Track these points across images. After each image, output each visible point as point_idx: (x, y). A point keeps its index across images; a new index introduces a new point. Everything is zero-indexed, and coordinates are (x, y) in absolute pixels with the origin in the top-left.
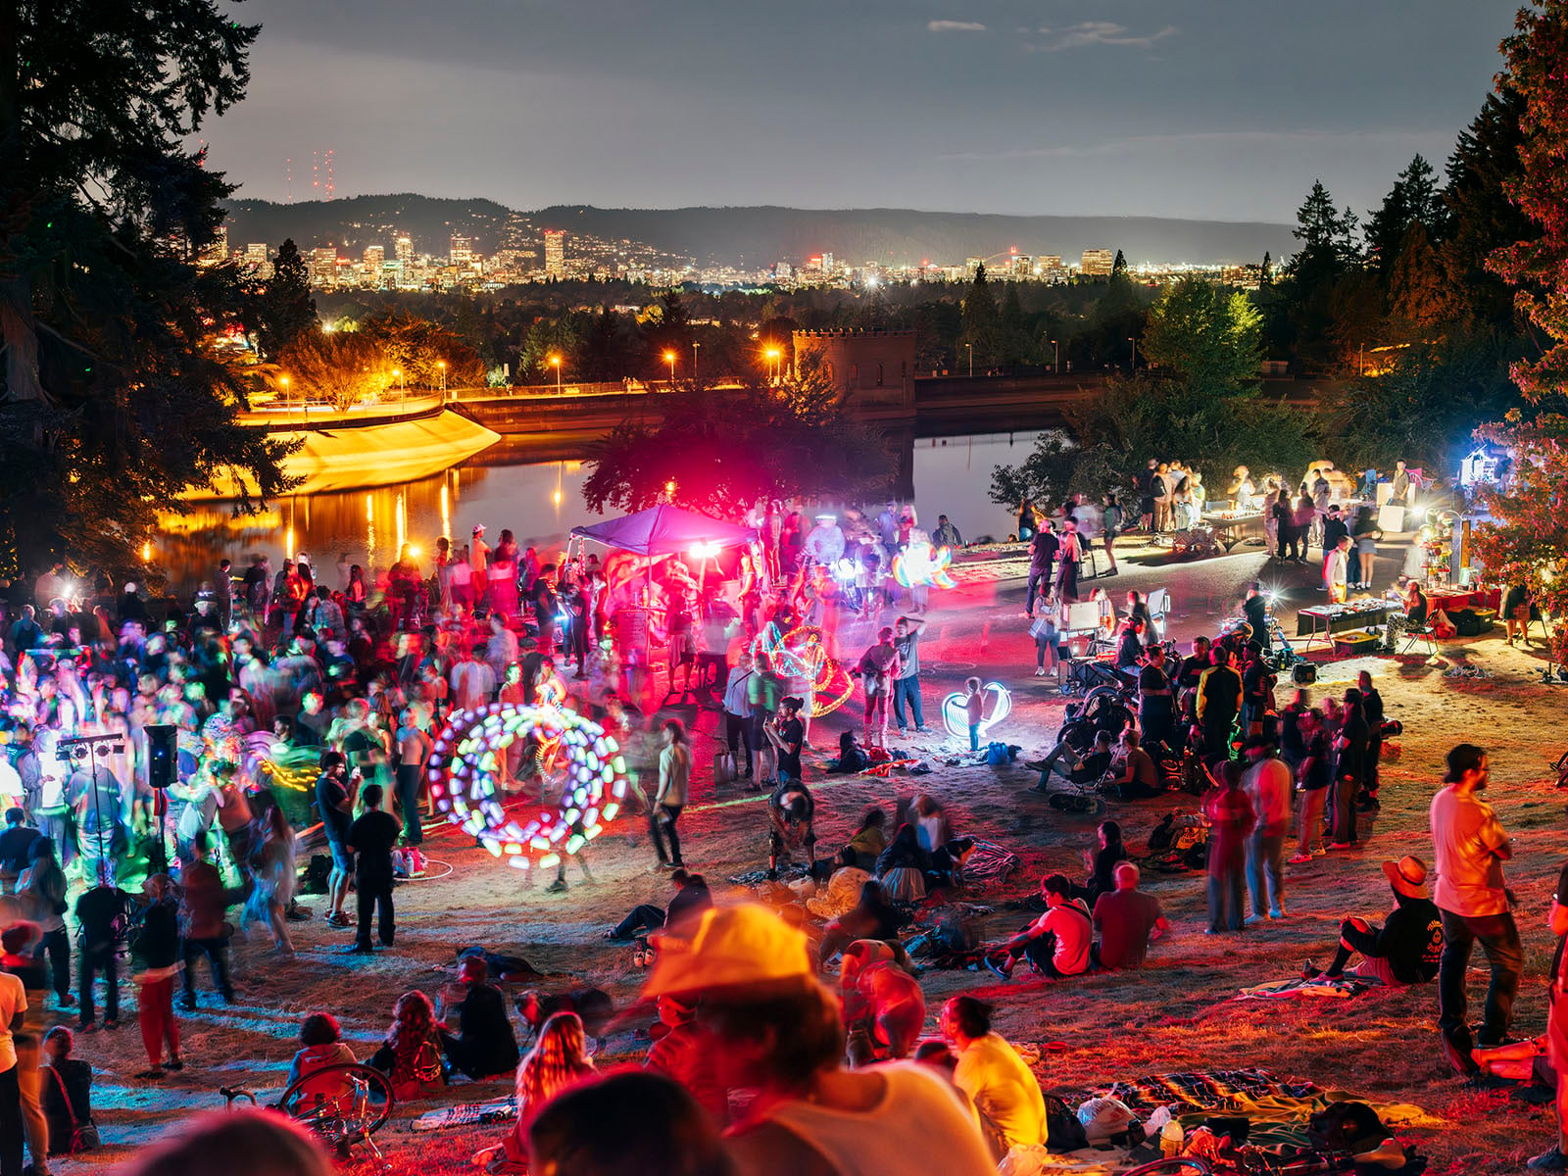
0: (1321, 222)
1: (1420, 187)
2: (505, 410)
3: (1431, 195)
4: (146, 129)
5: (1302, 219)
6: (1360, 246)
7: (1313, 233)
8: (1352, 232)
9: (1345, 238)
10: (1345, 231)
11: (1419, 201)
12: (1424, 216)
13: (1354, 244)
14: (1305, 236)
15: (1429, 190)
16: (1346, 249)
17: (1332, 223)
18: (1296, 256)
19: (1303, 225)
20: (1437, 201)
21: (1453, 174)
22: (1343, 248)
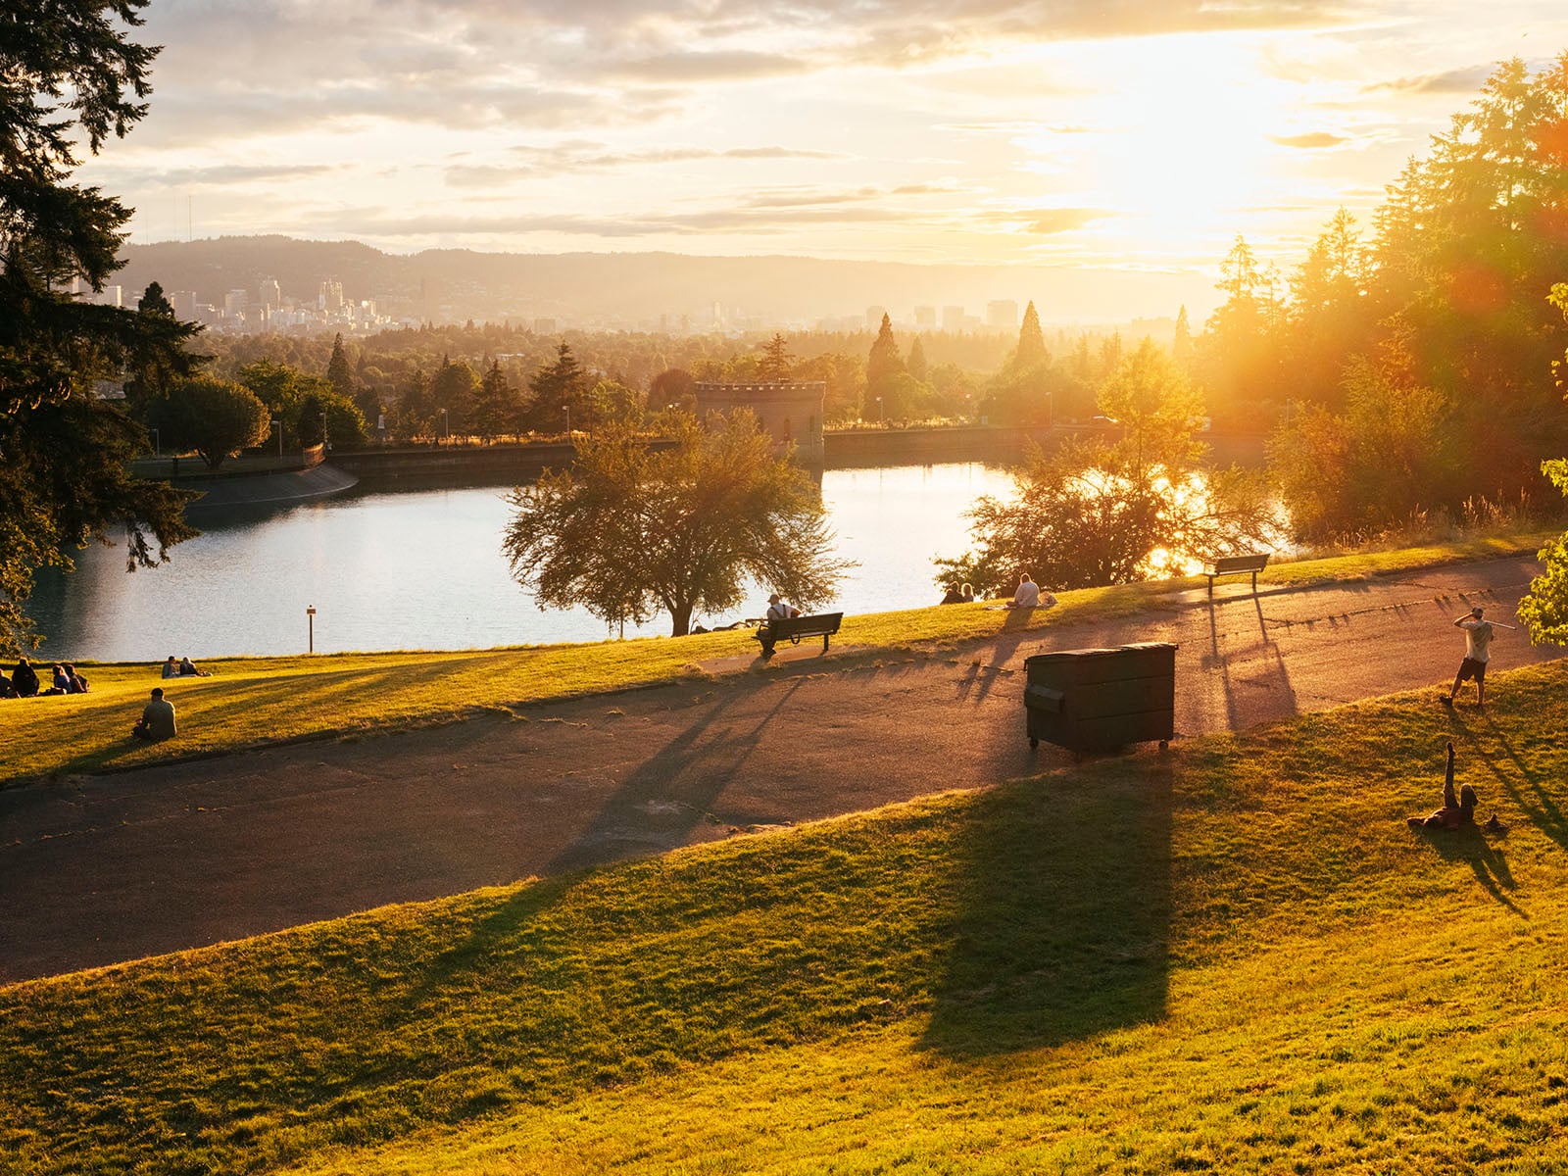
0: (1243, 273)
1: (1345, 238)
2: (390, 464)
3: (1355, 246)
4: (34, 159)
5: (1224, 270)
6: (1283, 300)
7: (1235, 285)
8: (1275, 285)
9: (1267, 289)
10: (1269, 283)
11: (1343, 251)
12: (1348, 268)
13: (1277, 298)
14: (1227, 288)
15: (1353, 241)
16: (1270, 303)
17: (1253, 275)
18: (1217, 310)
19: (1224, 277)
20: (1364, 253)
21: (1380, 226)
22: (1265, 300)
